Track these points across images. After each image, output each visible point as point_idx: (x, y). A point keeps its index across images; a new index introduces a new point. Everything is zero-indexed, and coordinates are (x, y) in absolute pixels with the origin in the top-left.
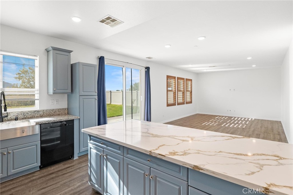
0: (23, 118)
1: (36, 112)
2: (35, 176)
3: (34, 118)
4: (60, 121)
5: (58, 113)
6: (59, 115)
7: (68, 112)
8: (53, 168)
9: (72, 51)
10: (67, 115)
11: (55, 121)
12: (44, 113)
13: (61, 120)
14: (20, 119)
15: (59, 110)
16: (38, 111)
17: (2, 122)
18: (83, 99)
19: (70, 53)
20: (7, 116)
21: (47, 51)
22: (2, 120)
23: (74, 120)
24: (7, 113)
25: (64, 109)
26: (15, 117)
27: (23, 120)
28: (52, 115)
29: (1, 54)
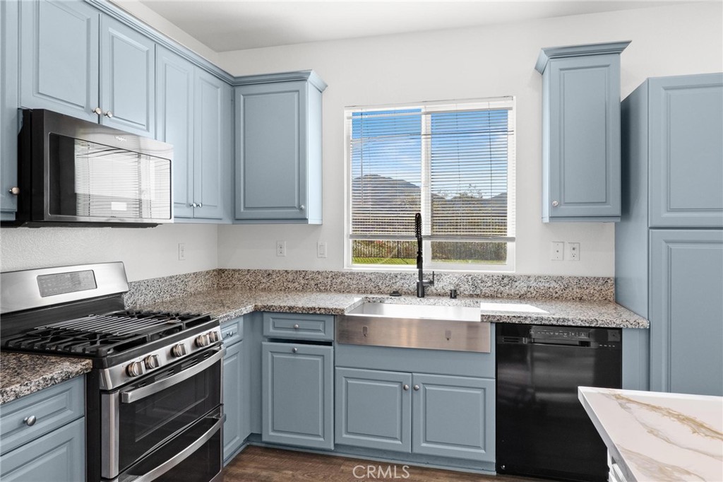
0: (471, 292)
1: (506, 281)
3: (502, 297)
4: (560, 323)
5: (577, 292)
6: (581, 299)
7: (616, 294)
9: (629, 42)
11: (543, 322)
12: (529, 287)
13: (564, 320)
14: (465, 296)
15: (580, 282)
16: (512, 279)
17: (423, 296)
18: (667, 242)
19: (619, 53)
20: (432, 283)
21: (541, 71)
22: (422, 291)
23: (620, 330)
24: (434, 275)
25: (601, 282)
26: (453, 288)
27: (468, 301)
28: (557, 295)
29: (427, 113)
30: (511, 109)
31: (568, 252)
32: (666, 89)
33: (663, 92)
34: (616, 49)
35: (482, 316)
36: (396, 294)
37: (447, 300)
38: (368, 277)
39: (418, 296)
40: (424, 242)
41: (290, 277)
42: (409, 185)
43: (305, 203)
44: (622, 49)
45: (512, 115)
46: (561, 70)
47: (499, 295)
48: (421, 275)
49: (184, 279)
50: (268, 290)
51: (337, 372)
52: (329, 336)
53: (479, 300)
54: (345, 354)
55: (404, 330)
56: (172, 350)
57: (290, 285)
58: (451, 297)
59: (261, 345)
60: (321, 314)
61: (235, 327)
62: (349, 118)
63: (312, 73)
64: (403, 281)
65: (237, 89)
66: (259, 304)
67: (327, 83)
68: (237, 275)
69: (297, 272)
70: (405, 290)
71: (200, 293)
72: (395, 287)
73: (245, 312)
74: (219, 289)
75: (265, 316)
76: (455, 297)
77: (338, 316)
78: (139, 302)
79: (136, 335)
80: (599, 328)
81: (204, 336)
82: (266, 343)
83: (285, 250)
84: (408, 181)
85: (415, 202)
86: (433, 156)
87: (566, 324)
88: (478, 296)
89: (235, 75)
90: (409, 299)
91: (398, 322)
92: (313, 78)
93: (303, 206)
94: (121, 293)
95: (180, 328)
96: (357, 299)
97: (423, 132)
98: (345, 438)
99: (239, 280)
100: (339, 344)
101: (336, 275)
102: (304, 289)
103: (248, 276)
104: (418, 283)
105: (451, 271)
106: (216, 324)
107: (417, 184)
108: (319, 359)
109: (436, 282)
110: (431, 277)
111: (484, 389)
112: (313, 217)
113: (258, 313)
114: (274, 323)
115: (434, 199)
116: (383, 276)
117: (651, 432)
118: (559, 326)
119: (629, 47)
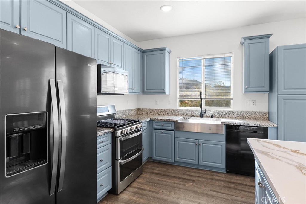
0: (218, 116)
1: (230, 112)
2: (218, 176)
3: (229, 118)
5: (254, 116)
6: (256, 119)
7: (269, 117)
8: (237, 178)
9: (272, 34)
10: (267, 121)
12: (238, 115)
14: (216, 117)
15: (256, 113)
16: (232, 112)
17: (202, 117)
18: (284, 99)
19: (269, 38)
20: (205, 113)
21: (242, 44)
22: (202, 116)
23: (268, 127)
24: (206, 110)
25: (263, 113)
26: (212, 115)
27: (217, 119)
28: (248, 117)
29: (203, 59)
30: (232, 57)
31: (252, 103)
32: (284, 50)
33: (283, 50)
34: (268, 36)
35: (221, 122)
36: (193, 116)
37: (210, 119)
38: (184, 111)
39: (201, 117)
40: (202, 100)
41: (160, 111)
42: (198, 82)
43: (165, 88)
44: (270, 36)
45: (232, 59)
46: (249, 44)
47: (228, 117)
48: (201, 111)
49: (128, 111)
50: (153, 115)
51: (175, 139)
52: (173, 128)
53: (220, 119)
54: (178, 134)
55: (196, 126)
56: (131, 128)
57: (160, 113)
58: (211, 117)
59: (152, 131)
60: (170, 121)
61: (145, 124)
62: (178, 61)
63: (167, 48)
64: (196, 112)
65: (144, 54)
66: (152, 118)
67: (171, 50)
68: (143, 110)
69: (162, 109)
70: (196, 115)
71: (133, 115)
72: (193, 114)
73: (148, 120)
74: (138, 114)
75: (153, 122)
76: (213, 118)
77: (175, 122)
78: (117, 117)
79: (122, 124)
80: (260, 127)
81: (139, 125)
82: (153, 130)
83: (158, 103)
84: (198, 81)
85: (200, 88)
86: (205, 73)
87: (249, 125)
88: (220, 117)
89: (143, 49)
90: (198, 118)
91: (194, 124)
92: (167, 49)
93: (164, 89)
94: (114, 114)
95: (132, 123)
96: (181, 118)
97: (202, 65)
98: (178, 159)
99: (144, 112)
100: (176, 130)
101: (174, 111)
102: (164, 115)
103: (147, 111)
104: (200, 113)
105: (212, 110)
106: (141, 123)
107: (200, 82)
108: (170, 135)
109: (206, 113)
110: (205, 111)
111: (222, 145)
112: (167, 92)
113: (151, 121)
114: (156, 124)
115: (206, 86)
116: (189, 111)
117: (264, 146)
118: (247, 126)
119: (272, 36)
